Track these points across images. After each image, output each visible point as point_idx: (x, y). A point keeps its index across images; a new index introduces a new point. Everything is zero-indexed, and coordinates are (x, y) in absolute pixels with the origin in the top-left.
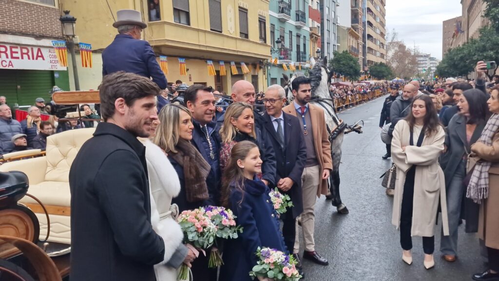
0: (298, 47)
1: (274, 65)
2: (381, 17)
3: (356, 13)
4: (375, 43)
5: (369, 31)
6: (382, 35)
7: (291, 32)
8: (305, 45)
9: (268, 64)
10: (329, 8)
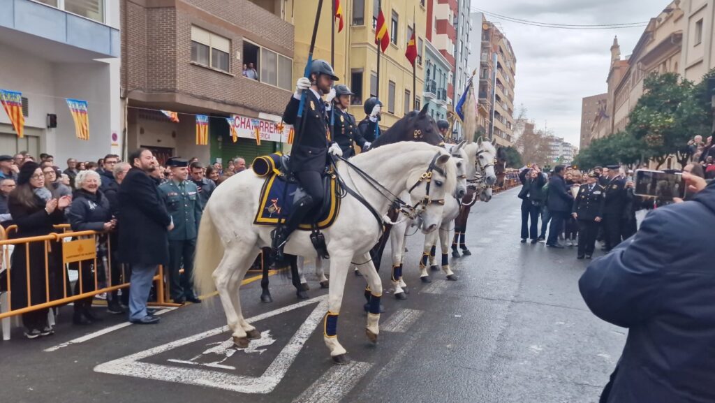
2: (510, 89)
3: (484, 85)
4: (502, 122)
5: (496, 107)
6: (510, 111)
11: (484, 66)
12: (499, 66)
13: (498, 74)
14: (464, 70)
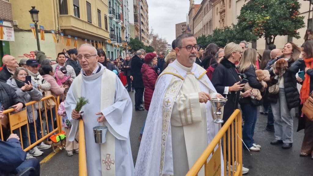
0: (117, 33)
1: (109, 44)
2: (147, 20)
3: (136, 16)
4: (145, 34)
5: (142, 27)
6: (148, 30)
7: (114, 25)
8: (119, 33)
9: (107, 43)
10: (126, 13)
11: (135, 7)
12: (142, 8)
13: (141, 12)
14: (127, 7)
